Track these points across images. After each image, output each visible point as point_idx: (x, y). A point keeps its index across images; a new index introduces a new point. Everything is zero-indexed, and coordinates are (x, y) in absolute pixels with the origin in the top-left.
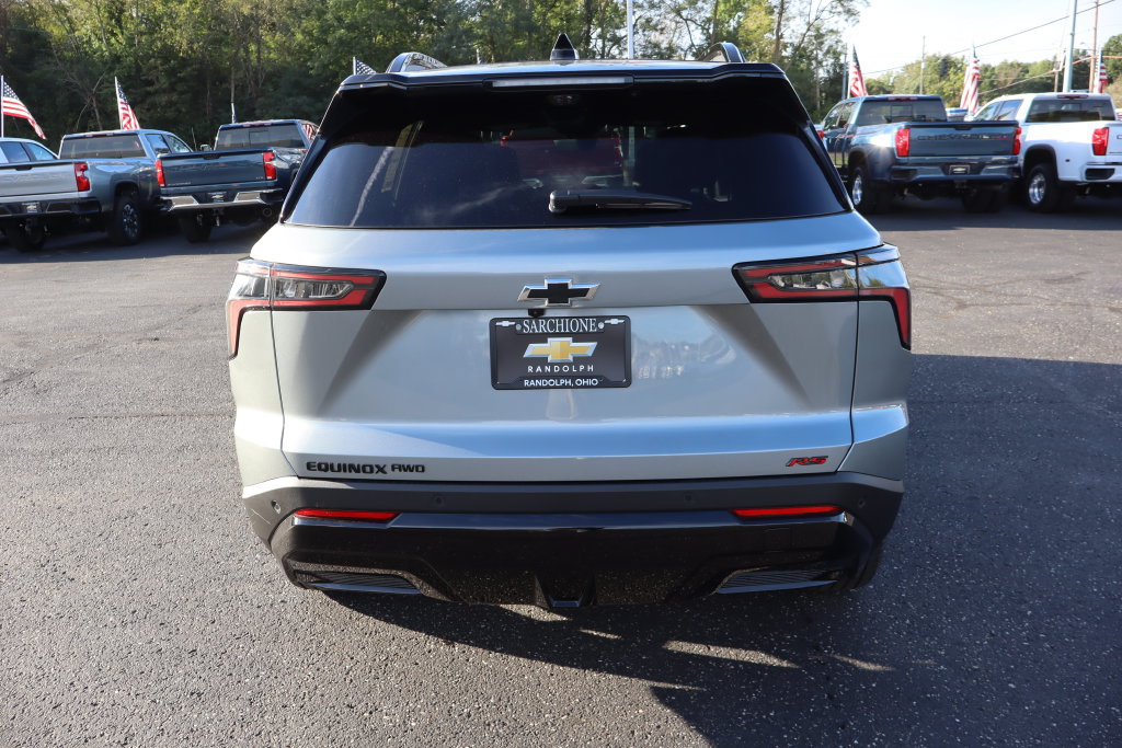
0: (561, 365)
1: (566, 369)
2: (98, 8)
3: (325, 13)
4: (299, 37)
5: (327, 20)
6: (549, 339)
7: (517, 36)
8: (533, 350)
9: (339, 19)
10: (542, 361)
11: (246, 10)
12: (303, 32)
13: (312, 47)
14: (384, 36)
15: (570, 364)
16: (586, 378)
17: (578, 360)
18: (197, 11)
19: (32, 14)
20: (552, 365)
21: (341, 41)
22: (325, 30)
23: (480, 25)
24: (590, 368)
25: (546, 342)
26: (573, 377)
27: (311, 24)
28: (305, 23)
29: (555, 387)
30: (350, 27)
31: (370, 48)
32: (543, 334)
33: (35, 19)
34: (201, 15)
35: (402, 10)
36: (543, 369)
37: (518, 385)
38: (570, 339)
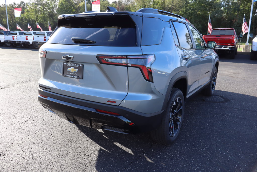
0: (72, 73)
1: (73, 74)
2: (140, 6)
3: (187, 7)
4: (181, 12)
5: (187, 8)
6: (71, 67)
7: (235, 12)
8: (69, 69)
9: (190, 8)
10: (69, 72)
11: (170, 6)
12: (182, 11)
13: (183, 14)
14: (200, 12)
15: (73, 73)
16: (75, 76)
17: (75, 72)
18: (160, 7)
19: (130, 8)
20: (71, 73)
21: (190, 13)
22: (186, 11)
23: (225, 9)
24: (77, 74)
25: (70, 68)
26: (73, 75)
27: (184, 9)
28: (182, 9)
29: (71, 77)
30: (192, 10)
31: (196, 15)
32: (70, 66)
33: (130, 9)
34: (160, 8)
35: (205, 6)
36: (70, 73)
37: (66, 76)
38: (74, 68)
